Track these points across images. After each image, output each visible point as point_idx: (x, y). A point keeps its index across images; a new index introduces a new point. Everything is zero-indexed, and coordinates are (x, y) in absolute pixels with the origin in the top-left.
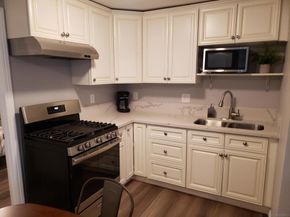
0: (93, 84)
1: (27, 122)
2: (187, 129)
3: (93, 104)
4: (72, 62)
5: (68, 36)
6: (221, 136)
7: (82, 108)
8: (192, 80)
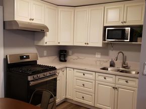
0: (45, 45)
1: (9, 63)
2: (95, 72)
3: (45, 56)
4: (35, 33)
5: (33, 20)
6: (114, 76)
7: (39, 58)
8: (100, 45)
